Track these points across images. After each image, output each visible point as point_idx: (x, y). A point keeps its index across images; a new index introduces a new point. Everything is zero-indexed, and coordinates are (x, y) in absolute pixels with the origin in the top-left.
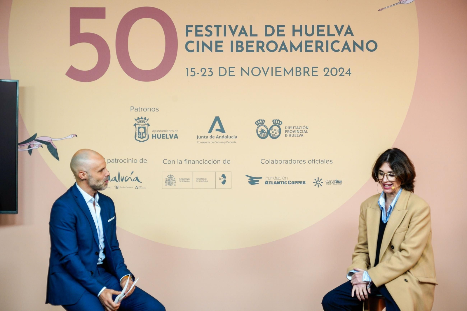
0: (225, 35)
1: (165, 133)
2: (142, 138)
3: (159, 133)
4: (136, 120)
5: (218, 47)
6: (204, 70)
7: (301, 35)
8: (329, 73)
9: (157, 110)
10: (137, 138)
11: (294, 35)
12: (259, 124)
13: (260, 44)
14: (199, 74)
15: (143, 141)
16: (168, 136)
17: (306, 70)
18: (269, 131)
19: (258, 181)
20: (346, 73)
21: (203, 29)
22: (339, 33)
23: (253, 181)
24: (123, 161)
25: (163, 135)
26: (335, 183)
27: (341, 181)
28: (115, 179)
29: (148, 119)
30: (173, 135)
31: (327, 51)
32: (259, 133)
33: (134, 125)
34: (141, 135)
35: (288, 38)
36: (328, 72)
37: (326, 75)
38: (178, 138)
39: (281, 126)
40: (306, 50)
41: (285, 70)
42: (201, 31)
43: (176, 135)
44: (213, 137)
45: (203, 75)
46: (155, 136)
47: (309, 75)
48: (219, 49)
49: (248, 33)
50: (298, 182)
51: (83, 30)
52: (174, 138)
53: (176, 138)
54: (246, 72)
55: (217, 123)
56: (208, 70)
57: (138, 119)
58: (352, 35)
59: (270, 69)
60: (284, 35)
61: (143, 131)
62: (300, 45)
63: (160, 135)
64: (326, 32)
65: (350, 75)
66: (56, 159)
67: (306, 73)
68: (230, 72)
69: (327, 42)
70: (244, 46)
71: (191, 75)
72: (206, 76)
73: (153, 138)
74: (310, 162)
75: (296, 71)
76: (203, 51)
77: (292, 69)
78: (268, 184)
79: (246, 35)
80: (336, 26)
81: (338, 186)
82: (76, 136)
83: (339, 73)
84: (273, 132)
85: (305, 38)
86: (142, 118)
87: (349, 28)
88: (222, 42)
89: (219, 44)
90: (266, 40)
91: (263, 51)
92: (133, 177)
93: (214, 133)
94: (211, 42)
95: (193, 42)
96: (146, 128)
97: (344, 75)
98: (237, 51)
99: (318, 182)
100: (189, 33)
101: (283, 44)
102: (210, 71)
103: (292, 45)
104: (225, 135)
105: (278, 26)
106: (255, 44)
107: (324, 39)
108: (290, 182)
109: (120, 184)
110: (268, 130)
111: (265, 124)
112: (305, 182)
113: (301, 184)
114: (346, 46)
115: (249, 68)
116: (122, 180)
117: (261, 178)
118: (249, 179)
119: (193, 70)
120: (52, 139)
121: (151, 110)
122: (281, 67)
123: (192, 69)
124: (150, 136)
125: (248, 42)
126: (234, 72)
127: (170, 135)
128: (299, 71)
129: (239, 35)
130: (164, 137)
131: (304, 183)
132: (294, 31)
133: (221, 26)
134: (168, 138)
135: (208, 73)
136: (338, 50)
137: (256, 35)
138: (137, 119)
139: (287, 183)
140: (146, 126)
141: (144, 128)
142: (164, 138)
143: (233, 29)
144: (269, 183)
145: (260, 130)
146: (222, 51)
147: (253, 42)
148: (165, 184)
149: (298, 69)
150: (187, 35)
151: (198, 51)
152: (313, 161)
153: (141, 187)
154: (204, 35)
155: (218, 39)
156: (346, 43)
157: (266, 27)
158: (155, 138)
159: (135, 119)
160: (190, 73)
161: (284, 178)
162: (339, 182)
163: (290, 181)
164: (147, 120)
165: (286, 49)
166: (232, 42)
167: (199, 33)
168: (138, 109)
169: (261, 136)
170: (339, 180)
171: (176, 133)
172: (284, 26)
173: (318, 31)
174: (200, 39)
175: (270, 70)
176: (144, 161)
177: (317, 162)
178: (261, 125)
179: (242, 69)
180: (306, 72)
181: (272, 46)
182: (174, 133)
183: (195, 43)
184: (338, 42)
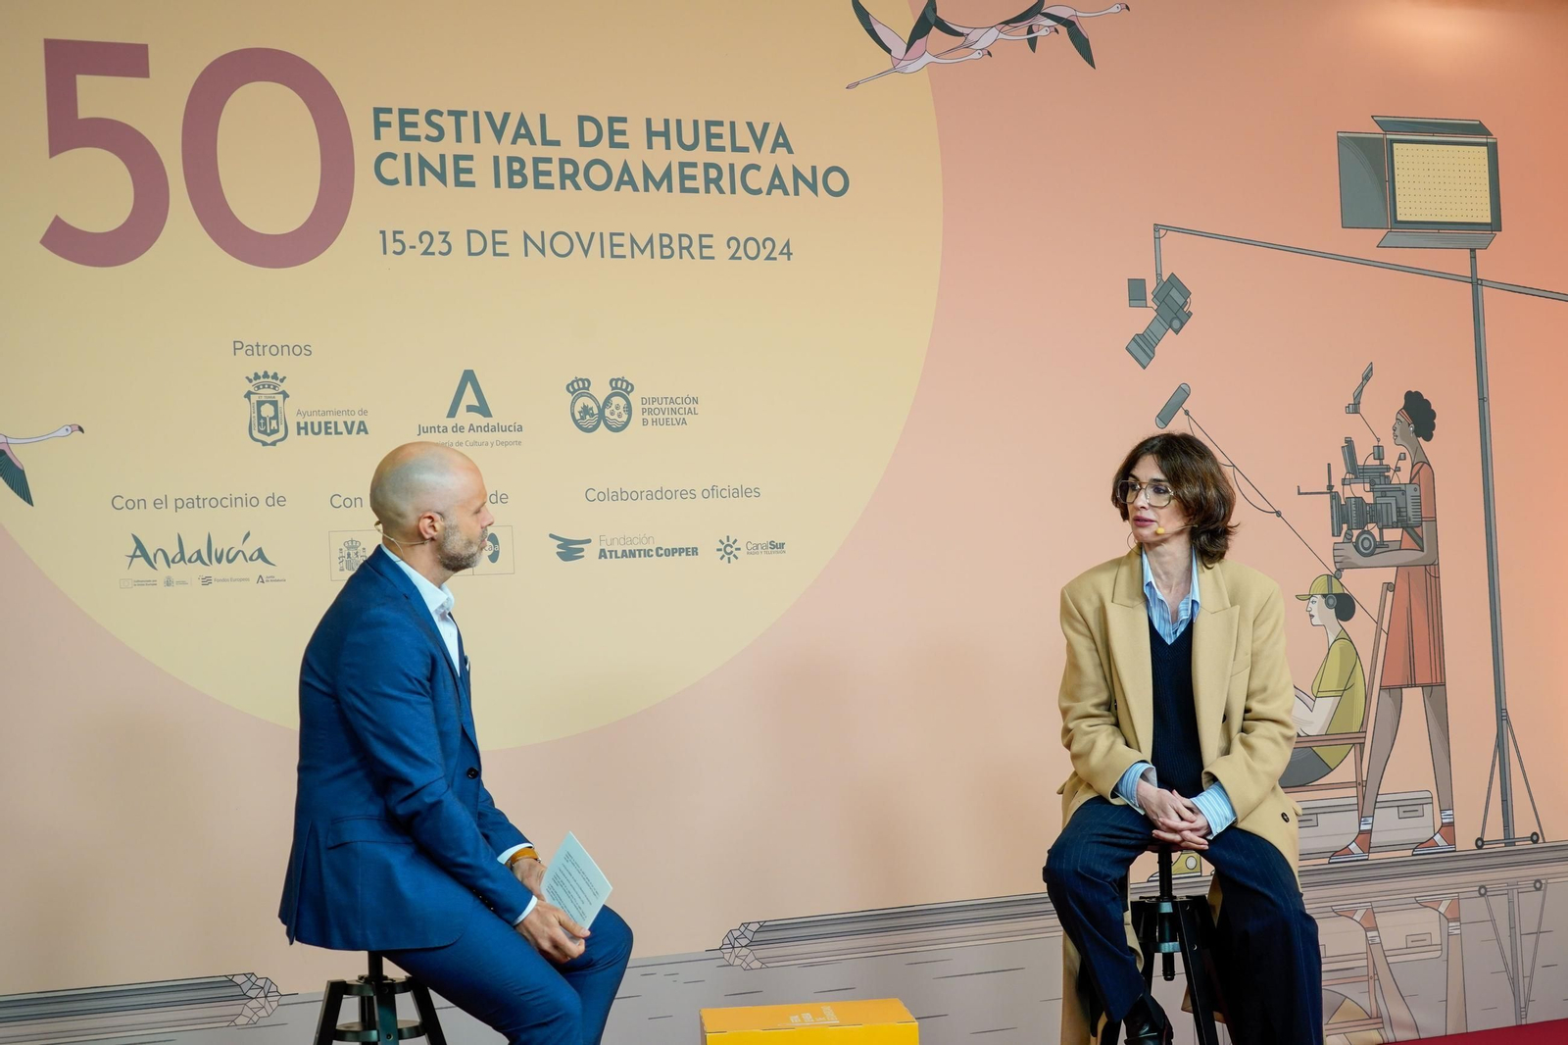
0: (477, 140)
1: (332, 418)
2: (269, 435)
3: (316, 419)
4: (250, 381)
5: (459, 173)
6: (426, 238)
7: (668, 147)
8: (741, 253)
9: (306, 351)
10: (256, 434)
11: (650, 146)
12: (575, 391)
13: (569, 169)
14: (414, 247)
15: (274, 444)
16: (341, 428)
17: (685, 242)
18: (601, 411)
19: (582, 550)
20: (781, 253)
21: (420, 119)
22: (759, 143)
23: (569, 550)
24: (220, 502)
25: (326, 423)
26: (770, 550)
27: (783, 544)
28: (200, 558)
29: (285, 378)
30: (353, 423)
31: (733, 191)
32: (578, 417)
33: (245, 397)
34: (265, 424)
35: (637, 154)
36: (739, 249)
37: (733, 257)
38: (367, 433)
39: (631, 397)
40: (684, 190)
41: (633, 241)
42: (414, 125)
43: (362, 423)
44: (462, 429)
45: (426, 253)
46: (306, 428)
47: (693, 258)
48: (463, 177)
49: (537, 137)
50: (681, 551)
51: (85, 110)
52: (358, 433)
53: (362, 433)
54: (538, 244)
55: (469, 389)
56: (438, 239)
57: (257, 376)
58: (790, 151)
59: (597, 237)
60: (626, 146)
61: (272, 414)
62: (668, 174)
63: (320, 423)
64: (726, 142)
65: (789, 259)
66: (24, 499)
67: (685, 252)
68: (495, 243)
69: (732, 166)
70: (529, 171)
71: (395, 252)
72: (433, 254)
73: (299, 434)
74: (706, 494)
75: (662, 246)
76: (423, 183)
77: (651, 240)
78: (606, 558)
79: (533, 142)
80: (750, 125)
81: (775, 557)
82: (81, 429)
83: (764, 253)
84: (612, 414)
85: (678, 155)
86: (266, 375)
87: (781, 132)
88: (470, 158)
89: (463, 164)
90: (583, 156)
91: (577, 187)
92: (250, 548)
93: (464, 417)
94: (442, 157)
95: (393, 156)
96: (280, 404)
97: (775, 259)
98: (512, 185)
99: (729, 549)
100: (383, 130)
101: (626, 169)
102: (444, 241)
103: (647, 174)
104: (492, 422)
105: (612, 120)
106: (554, 167)
107: (723, 159)
108: (660, 552)
109: (216, 570)
110: (598, 407)
111: (591, 391)
112: (697, 549)
113: (687, 555)
114: (777, 182)
115: (543, 233)
116: (219, 560)
117: (589, 541)
118: (559, 546)
119: (398, 237)
120: (9, 441)
121: (291, 350)
122: (623, 234)
123: (395, 233)
124: (293, 429)
125: (537, 161)
126: (505, 243)
127: (345, 423)
128: (668, 246)
129: (514, 142)
130: (329, 431)
131: (695, 551)
132: (651, 134)
133: (465, 114)
134: (341, 433)
135: (438, 246)
136: (759, 192)
137: (557, 143)
138: (252, 377)
139: (654, 553)
140: (279, 398)
141: (275, 404)
142: (331, 433)
143: (498, 123)
144: (608, 554)
145: (578, 407)
146: (472, 184)
147: (549, 160)
148: (339, 566)
149: (666, 241)
150: (378, 137)
151: (409, 182)
152: (712, 492)
153: (272, 579)
154: (423, 138)
155: (462, 149)
156: (777, 173)
157: (582, 119)
158: (307, 434)
159: (247, 378)
160: (392, 246)
161: (644, 541)
162: (777, 547)
163: (662, 549)
164: (282, 381)
165: (632, 183)
166: (496, 159)
167: (409, 131)
168: (255, 350)
169: (581, 422)
170: (778, 541)
171: (362, 418)
172: (624, 120)
173: (710, 136)
174: (413, 148)
175: (597, 239)
176: (278, 501)
177: (725, 493)
178: (582, 395)
179: (526, 236)
180: (684, 248)
181: (598, 175)
182: (357, 419)
183: (401, 159)
184: (758, 168)
